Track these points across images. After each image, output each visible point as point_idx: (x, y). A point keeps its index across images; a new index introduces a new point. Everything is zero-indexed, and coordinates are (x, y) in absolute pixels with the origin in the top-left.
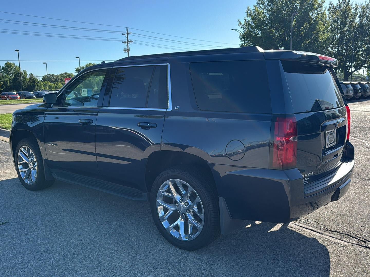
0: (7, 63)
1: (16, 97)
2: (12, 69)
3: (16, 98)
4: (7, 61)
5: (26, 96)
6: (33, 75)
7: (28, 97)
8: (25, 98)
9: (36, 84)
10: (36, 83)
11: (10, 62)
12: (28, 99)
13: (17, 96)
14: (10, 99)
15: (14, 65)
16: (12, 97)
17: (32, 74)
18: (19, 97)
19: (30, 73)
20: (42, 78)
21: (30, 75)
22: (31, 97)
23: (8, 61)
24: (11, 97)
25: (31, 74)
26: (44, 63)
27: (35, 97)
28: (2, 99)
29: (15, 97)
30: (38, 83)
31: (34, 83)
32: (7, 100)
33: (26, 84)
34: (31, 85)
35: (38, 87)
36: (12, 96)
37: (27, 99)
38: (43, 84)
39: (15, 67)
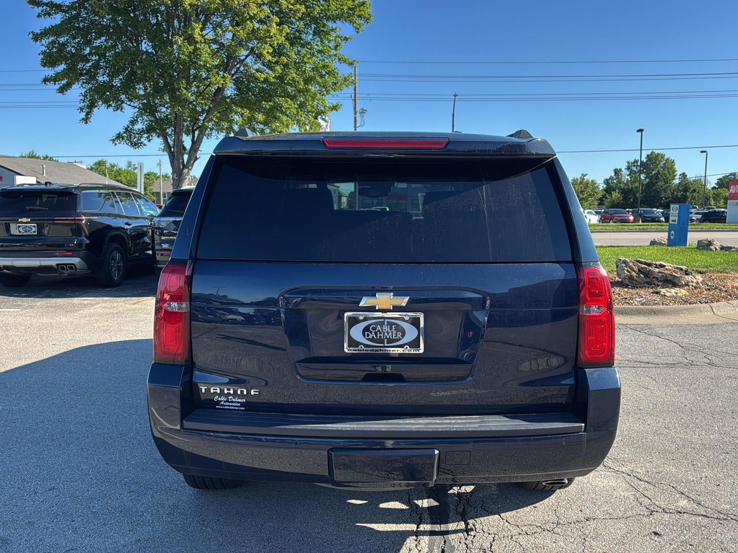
0: (651, 153)
1: (626, 218)
2: (658, 165)
3: (627, 221)
4: (651, 151)
5: (646, 217)
6: (686, 176)
7: (650, 219)
8: (642, 222)
9: (688, 194)
10: (691, 191)
11: (656, 152)
12: (649, 222)
13: (628, 217)
14: (614, 222)
15: (664, 156)
16: (620, 218)
17: (686, 174)
18: (632, 218)
19: (681, 173)
20: (716, 182)
21: (681, 177)
22: (654, 220)
23: (654, 151)
24: (618, 218)
25: (684, 175)
26: (702, 152)
27: (664, 220)
28: (602, 222)
29: (624, 218)
30: (693, 193)
31: (686, 193)
32: (609, 223)
33: (669, 193)
34: (679, 196)
35: (692, 201)
36: (619, 216)
37: (647, 222)
38: (714, 194)
39: (664, 162)
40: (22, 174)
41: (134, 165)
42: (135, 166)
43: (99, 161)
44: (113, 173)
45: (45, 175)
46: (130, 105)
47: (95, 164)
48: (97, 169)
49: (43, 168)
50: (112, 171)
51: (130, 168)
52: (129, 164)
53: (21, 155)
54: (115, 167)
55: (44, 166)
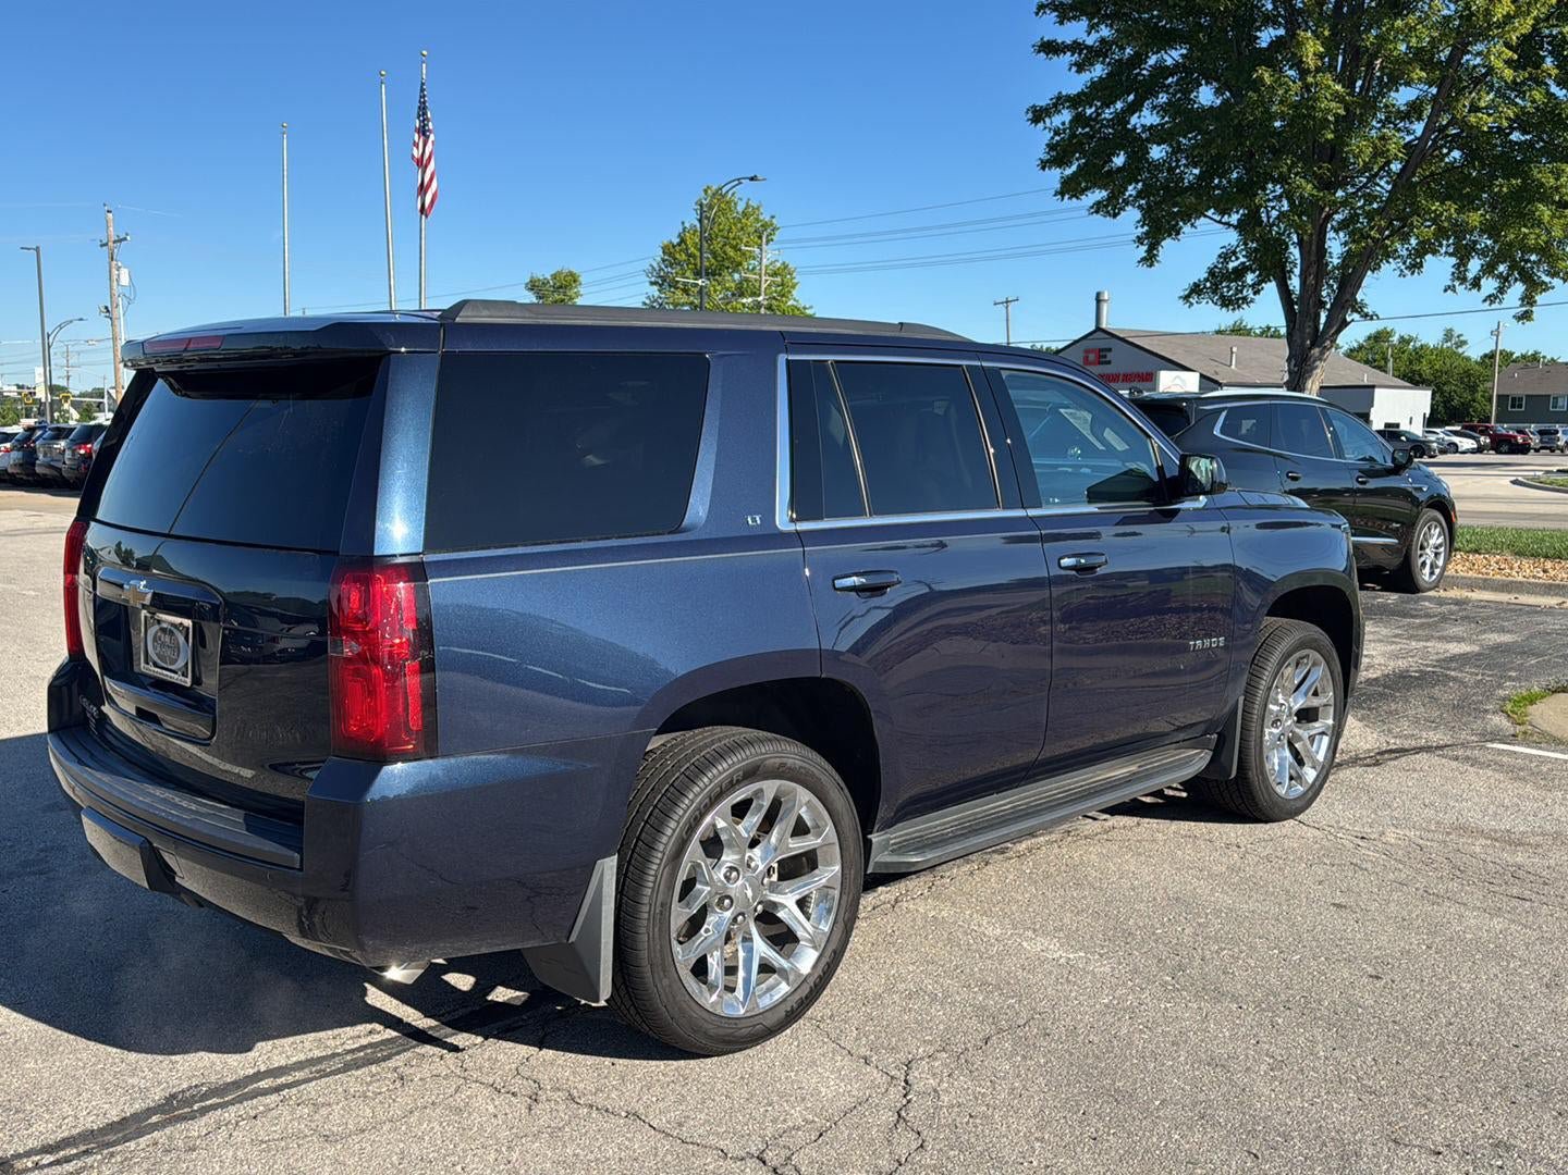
40: (1192, 367)
41: (1458, 337)
42: (1461, 338)
43: (1378, 333)
44: (1405, 356)
45: (1233, 367)
46: (1220, 222)
47: (1369, 338)
48: (1371, 349)
49: (1232, 353)
50: (1403, 353)
51: (1449, 344)
52: (1449, 335)
53: (1217, 328)
54: (1412, 344)
55: (1235, 349)
